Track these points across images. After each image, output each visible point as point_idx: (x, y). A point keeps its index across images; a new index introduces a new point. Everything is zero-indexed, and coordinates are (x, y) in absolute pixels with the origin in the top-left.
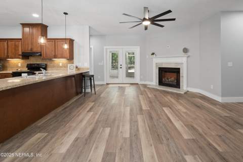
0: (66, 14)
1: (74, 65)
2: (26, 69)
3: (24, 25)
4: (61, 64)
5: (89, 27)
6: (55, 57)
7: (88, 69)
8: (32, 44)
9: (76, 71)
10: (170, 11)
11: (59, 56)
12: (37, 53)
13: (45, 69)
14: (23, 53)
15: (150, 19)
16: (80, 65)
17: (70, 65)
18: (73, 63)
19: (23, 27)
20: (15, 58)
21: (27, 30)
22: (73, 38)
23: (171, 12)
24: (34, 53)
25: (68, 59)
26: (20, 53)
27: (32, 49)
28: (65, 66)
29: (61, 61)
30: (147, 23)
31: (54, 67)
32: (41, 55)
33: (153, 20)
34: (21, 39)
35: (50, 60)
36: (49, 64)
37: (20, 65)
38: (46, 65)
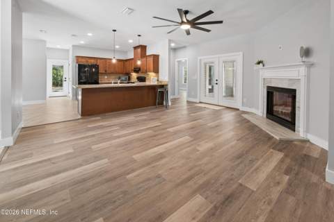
0: (139, 36)
10: (210, 12)
15: (189, 22)
22: (157, 54)
23: (213, 12)
30: (187, 27)
33: (194, 23)
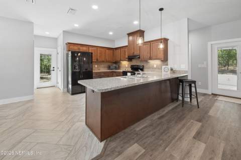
1: (169, 67)
2: (130, 70)
3: (129, 34)
4: (155, 66)
5: (188, 19)
6: (150, 59)
7: (186, 72)
8: (134, 49)
9: (171, 73)
11: (154, 58)
12: (137, 56)
13: (142, 70)
14: (128, 56)
16: (176, 68)
17: (165, 67)
18: (167, 65)
19: (129, 36)
20: (124, 61)
21: (131, 38)
24: (135, 56)
25: (162, 61)
26: (127, 57)
27: (133, 53)
28: (159, 68)
29: (155, 63)
31: (149, 68)
32: (139, 58)
34: (127, 46)
35: (146, 61)
36: (145, 65)
37: (127, 66)
38: (143, 66)
